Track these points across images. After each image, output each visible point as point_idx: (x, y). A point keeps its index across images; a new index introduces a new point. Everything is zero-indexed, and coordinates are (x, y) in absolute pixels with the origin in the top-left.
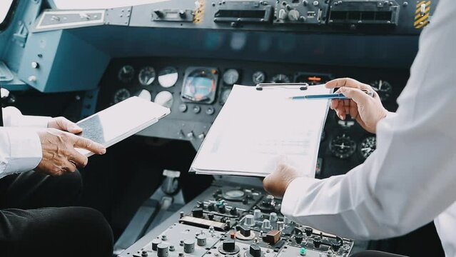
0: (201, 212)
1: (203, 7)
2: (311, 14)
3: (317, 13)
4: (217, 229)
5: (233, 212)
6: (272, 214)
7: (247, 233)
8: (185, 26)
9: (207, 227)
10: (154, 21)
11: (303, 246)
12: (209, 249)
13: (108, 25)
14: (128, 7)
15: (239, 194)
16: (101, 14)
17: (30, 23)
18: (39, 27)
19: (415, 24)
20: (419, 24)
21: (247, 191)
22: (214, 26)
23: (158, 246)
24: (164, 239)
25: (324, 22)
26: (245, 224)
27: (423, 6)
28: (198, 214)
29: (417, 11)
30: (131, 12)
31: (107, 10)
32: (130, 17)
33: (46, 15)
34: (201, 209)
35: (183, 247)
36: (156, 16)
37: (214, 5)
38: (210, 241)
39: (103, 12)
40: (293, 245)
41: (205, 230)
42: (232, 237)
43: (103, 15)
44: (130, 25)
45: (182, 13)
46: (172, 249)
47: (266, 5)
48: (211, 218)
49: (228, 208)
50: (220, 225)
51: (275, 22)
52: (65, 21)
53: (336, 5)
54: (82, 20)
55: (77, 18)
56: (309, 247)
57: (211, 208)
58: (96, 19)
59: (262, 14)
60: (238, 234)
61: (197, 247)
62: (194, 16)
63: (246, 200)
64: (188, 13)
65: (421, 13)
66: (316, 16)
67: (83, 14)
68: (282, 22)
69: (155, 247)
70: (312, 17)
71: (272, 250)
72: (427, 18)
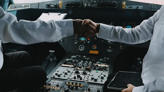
0: (66, 63)
1: (62, 3)
2: (94, 5)
3: (95, 5)
4: (72, 67)
5: (75, 62)
6: (86, 62)
7: (81, 68)
8: (56, 9)
9: (69, 67)
10: (46, 7)
11: (97, 70)
12: (71, 73)
13: (32, 8)
14: (38, 3)
15: (75, 56)
16: (29, 5)
17: (6, 9)
18: (9, 10)
19: (122, 8)
20: (123, 8)
21: (77, 55)
22: (65, 9)
23: (58, 74)
24: (58, 71)
25: (98, 7)
26: (79, 65)
27: (124, 3)
28: (65, 64)
29: (123, 4)
30: (39, 4)
31: (31, 4)
32: (38, 6)
33: (11, 6)
34: (66, 62)
35: (64, 74)
36: (47, 6)
37: (65, 2)
38: (71, 71)
39: (30, 5)
40: (94, 70)
41: (69, 68)
42: (77, 69)
43: (30, 6)
44: (39, 8)
45: (55, 4)
46: (61, 74)
47: (81, 2)
48: (69, 64)
49: (73, 61)
50: (72, 66)
51: (83, 7)
52: (18, 8)
53: (101, 3)
54: (23, 7)
55: (21, 6)
56: (98, 70)
57: (69, 61)
58: (28, 7)
59: (80, 5)
60: (78, 68)
61: (68, 73)
62: (59, 5)
63: (77, 58)
64: (57, 5)
65: (123, 5)
66: (95, 6)
67: (23, 5)
68: (85, 7)
69: (56, 74)
70: (94, 6)
71: (88, 72)
72: (125, 6)
